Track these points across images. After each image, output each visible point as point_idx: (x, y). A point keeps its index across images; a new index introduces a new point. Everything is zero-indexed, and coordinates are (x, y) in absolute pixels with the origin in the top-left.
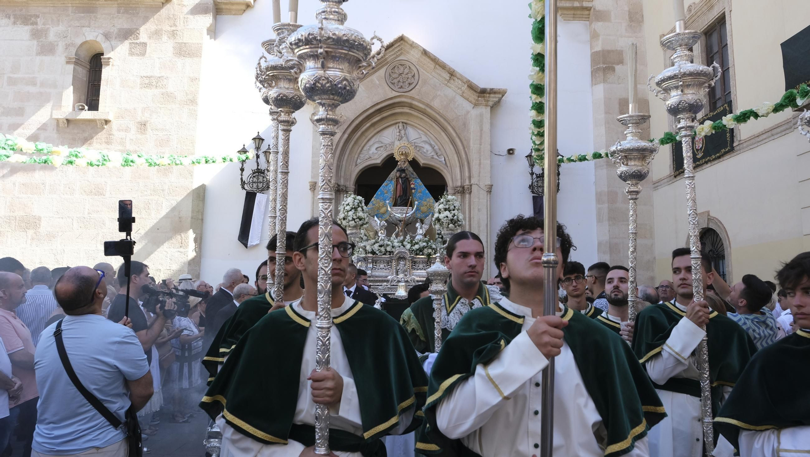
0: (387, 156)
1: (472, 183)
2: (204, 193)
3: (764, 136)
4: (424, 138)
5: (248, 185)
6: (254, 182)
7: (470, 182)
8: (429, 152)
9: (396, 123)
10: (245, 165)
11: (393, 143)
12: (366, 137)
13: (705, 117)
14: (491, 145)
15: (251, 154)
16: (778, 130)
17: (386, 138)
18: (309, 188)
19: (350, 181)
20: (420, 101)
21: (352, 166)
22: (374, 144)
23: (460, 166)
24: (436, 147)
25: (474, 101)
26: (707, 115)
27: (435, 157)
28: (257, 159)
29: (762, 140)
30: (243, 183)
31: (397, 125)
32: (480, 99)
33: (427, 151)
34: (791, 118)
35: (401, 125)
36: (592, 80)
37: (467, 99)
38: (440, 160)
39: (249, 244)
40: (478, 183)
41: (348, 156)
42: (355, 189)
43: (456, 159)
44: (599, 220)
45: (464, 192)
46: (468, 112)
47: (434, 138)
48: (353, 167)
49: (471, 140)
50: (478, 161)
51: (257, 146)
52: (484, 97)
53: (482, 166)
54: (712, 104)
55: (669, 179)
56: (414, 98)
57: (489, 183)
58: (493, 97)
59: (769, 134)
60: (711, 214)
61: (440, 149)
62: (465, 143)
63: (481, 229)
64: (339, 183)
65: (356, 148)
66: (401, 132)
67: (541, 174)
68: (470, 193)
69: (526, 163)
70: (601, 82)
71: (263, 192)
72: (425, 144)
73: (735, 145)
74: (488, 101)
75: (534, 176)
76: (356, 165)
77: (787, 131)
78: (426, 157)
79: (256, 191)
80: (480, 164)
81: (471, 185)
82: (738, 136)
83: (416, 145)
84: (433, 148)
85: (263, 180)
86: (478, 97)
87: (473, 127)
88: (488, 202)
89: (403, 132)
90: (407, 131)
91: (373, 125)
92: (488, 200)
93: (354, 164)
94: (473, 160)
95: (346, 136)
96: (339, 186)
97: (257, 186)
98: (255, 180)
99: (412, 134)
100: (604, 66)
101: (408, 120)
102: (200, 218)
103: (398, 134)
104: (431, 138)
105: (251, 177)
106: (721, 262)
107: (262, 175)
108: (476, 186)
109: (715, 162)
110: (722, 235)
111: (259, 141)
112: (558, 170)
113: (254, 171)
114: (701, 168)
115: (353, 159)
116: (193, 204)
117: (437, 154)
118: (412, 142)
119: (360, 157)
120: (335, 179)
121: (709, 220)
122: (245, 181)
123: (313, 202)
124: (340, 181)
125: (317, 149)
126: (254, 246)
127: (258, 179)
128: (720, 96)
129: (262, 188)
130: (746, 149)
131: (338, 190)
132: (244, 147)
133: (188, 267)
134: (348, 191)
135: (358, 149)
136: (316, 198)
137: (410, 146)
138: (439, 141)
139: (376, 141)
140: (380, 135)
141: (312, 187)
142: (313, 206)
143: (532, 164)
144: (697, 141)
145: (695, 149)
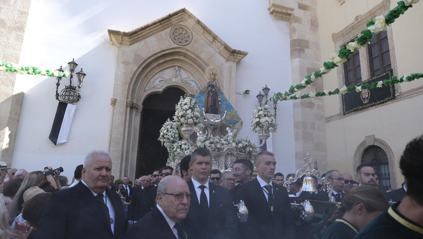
0: (167, 87)
2: (22, 100)
4: (191, 78)
5: (61, 97)
6: (67, 95)
8: (195, 88)
9: (173, 66)
10: (60, 82)
11: (171, 79)
12: (153, 73)
13: (370, 80)
15: (67, 73)
17: (166, 75)
18: (110, 103)
19: (140, 101)
20: (192, 53)
22: (158, 78)
24: (199, 85)
25: (227, 57)
28: (71, 78)
30: (57, 95)
31: (174, 68)
32: (231, 56)
33: (193, 87)
35: (177, 67)
36: (291, 56)
37: (222, 56)
39: (58, 141)
41: (140, 84)
42: (142, 108)
44: (297, 139)
46: (223, 64)
47: (198, 79)
48: (143, 92)
51: (72, 69)
52: (234, 55)
54: (372, 73)
56: (188, 50)
58: (239, 56)
60: (375, 137)
64: (133, 102)
65: (146, 79)
66: (177, 72)
70: (297, 57)
71: (72, 103)
72: (192, 82)
73: (396, 95)
74: (236, 58)
76: (145, 91)
78: (193, 90)
79: (67, 102)
82: (399, 90)
83: (186, 82)
84: (197, 85)
85: (74, 95)
86: (230, 55)
87: (226, 73)
89: (178, 72)
90: (180, 72)
91: (158, 65)
93: (143, 90)
95: (140, 69)
96: (133, 104)
97: (69, 98)
98: (67, 93)
99: (184, 74)
100: (299, 48)
101: (182, 65)
102: (17, 118)
103: (175, 73)
104: (196, 78)
105: (64, 91)
107: (73, 90)
109: (380, 106)
110: (385, 150)
111: (74, 65)
112: (275, 106)
113: (67, 87)
114: (367, 110)
115: (143, 86)
116: (11, 107)
117: (199, 89)
118: (184, 79)
119: (148, 86)
120: (130, 99)
121: (375, 140)
122: (59, 94)
123: (113, 113)
124: (134, 99)
125: (119, 76)
126: (62, 144)
127: (70, 93)
128: (379, 67)
129: (73, 100)
130: (407, 97)
131: (132, 107)
132: (61, 68)
133: (1, 158)
134: (138, 108)
135: (147, 80)
136: (115, 111)
137: (182, 82)
138: (201, 81)
139: (159, 76)
140: (162, 73)
141: (113, 102)
142: (113, 116)
143: (261, 100)
144: (364, 93)
145: (361, 98)
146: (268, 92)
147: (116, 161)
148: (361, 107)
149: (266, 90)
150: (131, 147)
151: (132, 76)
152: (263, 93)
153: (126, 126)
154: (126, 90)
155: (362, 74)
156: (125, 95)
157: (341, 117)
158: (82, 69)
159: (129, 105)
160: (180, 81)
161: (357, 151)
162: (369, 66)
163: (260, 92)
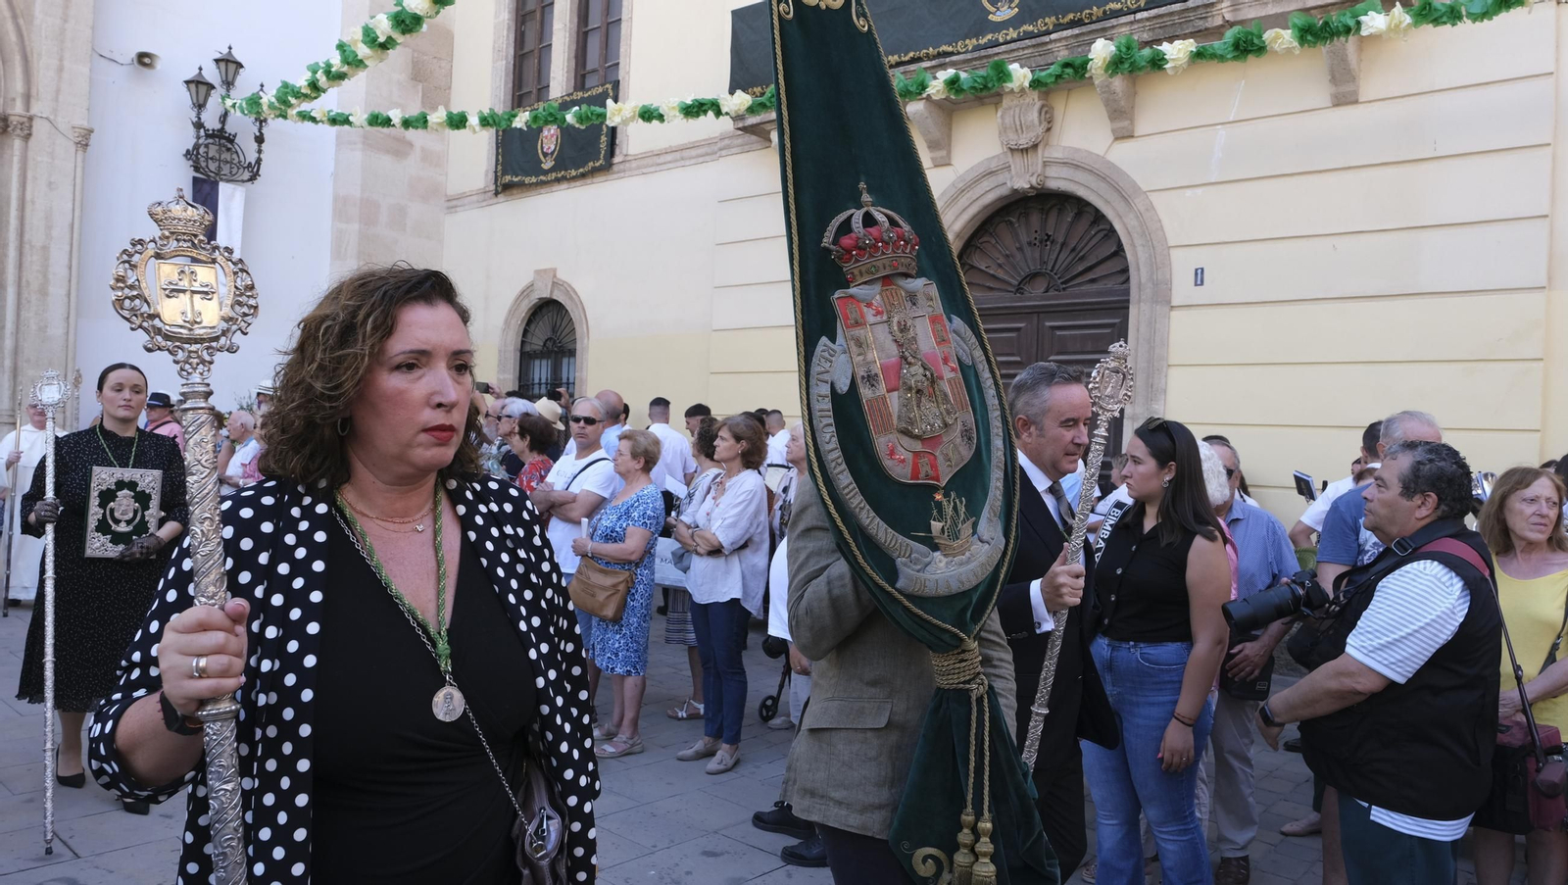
1: (33, 112)
3: (669, 157)
7: (28, 107)
13: (566, 98)
14: (93, 28)
16: (693, 152)
26: (572, 94)
29: (665, 163)
34: (714, 138)
40: (52, 117)
44: (338, 254)
50: (56, 62)
53: (65, 75)
54: (579, 77)
55: (481, 197)
57: (85, 124)
59: (678, 155)
60: (557, 276)
63: (55, 233)
67: (218, 131)
68: (27, 137)
69: (185, 97)
73: (616, 160)
75: (202, 132)
77: (707, 158)
81: (31, 119)
82: (625, 146)
88: (79, 170)
92: (79, 164)
94: (40, 55)
106: (565, 361)
108: (46, 124)
109: (578, 183)
110: (574, 314)
112: (260, 131)
114: (548, 189)
121: (555, 284)
128: (596, 66)
130: (636, 172)
143: (201, 102)
144: (546, 137)
145: (540, 151)
146: (236, 73)
148: (534, 180)
149: (229, 64)
152: (212, 75)
155: (552, 75)
157: (484, 200)
161: (512, 312)
162: (573, 54)
163: (200, 69)
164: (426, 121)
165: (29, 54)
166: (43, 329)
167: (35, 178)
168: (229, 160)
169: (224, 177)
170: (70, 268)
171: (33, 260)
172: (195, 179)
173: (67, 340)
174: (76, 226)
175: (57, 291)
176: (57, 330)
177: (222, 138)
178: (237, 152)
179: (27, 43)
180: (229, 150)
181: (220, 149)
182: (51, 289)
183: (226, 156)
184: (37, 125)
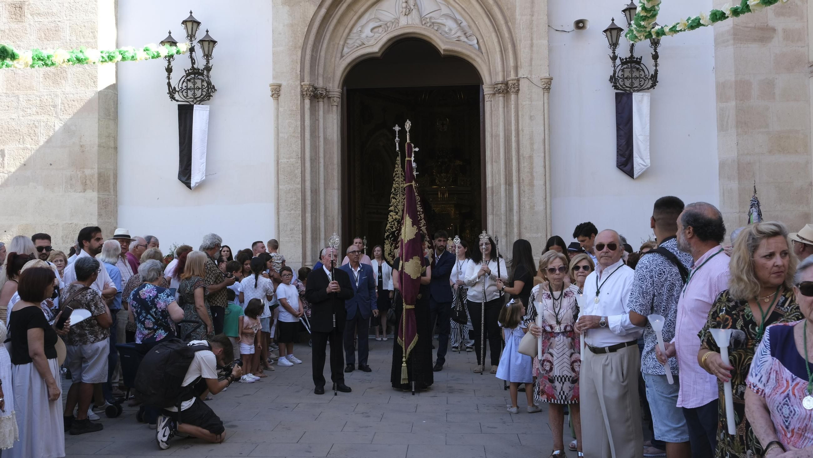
0: (389, 40)
1: (519, 76)
2: (116, 108)
4: (445, 10)
5: (180, 93)
6: (190, 89)
7: (517, 73)
8: (453, 32)
10: (172, 63)
11: (396, 20)
12: (356, 12)
14: (548, 16)
15: (184, 46)
17: (385, 13)
18: (270, 93)
19: (334, 81)
21: (335, 57)
22: (368, 22)
23: (501, 51)
24: (464, 24)
27: (463, 38)
28: (191, 54)
30: (172, 92)
33: (450, 30)
38: (471, 43)
39: (193, 182)
40: (529, 76)
41: (329, 43)
42: (342, 94)
43: (495, 40)
44: (722, 128)
45: (508, 92)
47: (459, 9)
48: (338, 59)
49: (518, 9)
50: (529, 42)
51: (190, 33)
53: (535, 49)
57: (547, 75)
61: (470, 27)
62: (508, 13)
63: (535, 147)
64: (316, 85)
65: (341, 29)
67: (629, 58)
68: (517, 92)
69: (604, 41)
71: (202, 103)
72: (446, 19)
75: (618, 62)
76: (342, 56)
78: (448, 39)
79: (193, 101)
80: (532, 46)
81: (518, 80)
83: (433, 21)
84: (459, 25)
85: (202, 85)
88: (546, 104)
92: (546, 101)
93: (339, 55)
94: (520, 41)
95: (323, 11)
96: (316, 89)
97: (194, 95)
98: (190, 85)
99: (427, 4)
102: (112, 144)
103: (404, 5)
104: (457, 10)
105: (184, 82)
107: (200, 77)
108: (526, 80)
111: (192, 25)
112: (655, 51)
113: (188, 72)
115: (336, 47)
116: (99, 125)
117: (465, 34)
118: (426, 16)
119: (348, 43)
120: (309, 79)
122: (175, 88)
123: (278, 115)
124: (318, 79)
125: (280, 34)
126: (200, 185)
127: (194, 84)
129: (202, 97)
131: (315, 95)
132: (170, 35)
133: (98, 219)
134: (330, 96)
135: (344, 32)
136: (281, 109)
137: (423, 23)
138: (468, 13)
139: (371, 18)
140: (376, 8)
141: (274, 93)
142: (278, 120)
143: (614, 41)
147: (292, 212)
149: (632, 11)
150: (322, 181)
151: (306, 30)
152: (621, 22)
153: (306, 139)
154: (297, 63)
156: (296, 73)
158: (207, 31)
159: (307, 94)
160: (417, 21)
163: (613, 20)
164: (748, 6)
165: (515, 42)
166: (532, 208)
167: (523, 115)
168: (638, 76)
169: (636, 89)
170: (545, 167)
171: (525, 164)
172: (617, 94)
173: (546, 212)
174: (546, 141)
175: (539, 182)
176: (540, 207)
177: (633, 62)
178: (643, 70)
179: (514, 36)
180: (638, 69)
181: (632, 71)
182: (536, 182)
183: (636, 74)
184: (522, 82)
